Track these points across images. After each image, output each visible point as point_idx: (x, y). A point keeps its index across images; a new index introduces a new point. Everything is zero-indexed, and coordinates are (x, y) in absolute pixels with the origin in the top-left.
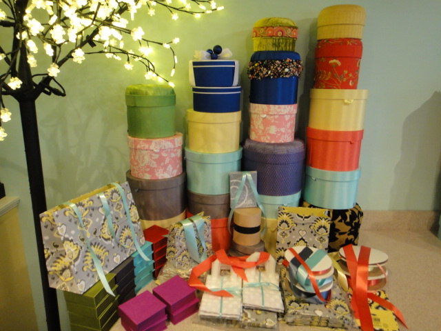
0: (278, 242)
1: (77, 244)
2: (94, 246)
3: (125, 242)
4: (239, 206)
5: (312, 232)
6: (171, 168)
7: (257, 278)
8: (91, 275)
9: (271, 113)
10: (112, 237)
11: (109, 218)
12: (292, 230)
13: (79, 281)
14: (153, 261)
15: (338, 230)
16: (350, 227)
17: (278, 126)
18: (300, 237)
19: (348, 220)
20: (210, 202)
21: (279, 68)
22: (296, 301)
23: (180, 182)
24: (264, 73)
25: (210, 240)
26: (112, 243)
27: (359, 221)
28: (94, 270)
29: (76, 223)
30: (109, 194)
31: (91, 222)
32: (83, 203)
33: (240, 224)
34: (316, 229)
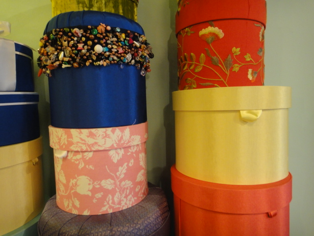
9: (73, 148)
17: (94, 176)
21: (80, 46)
24: (53, 57)
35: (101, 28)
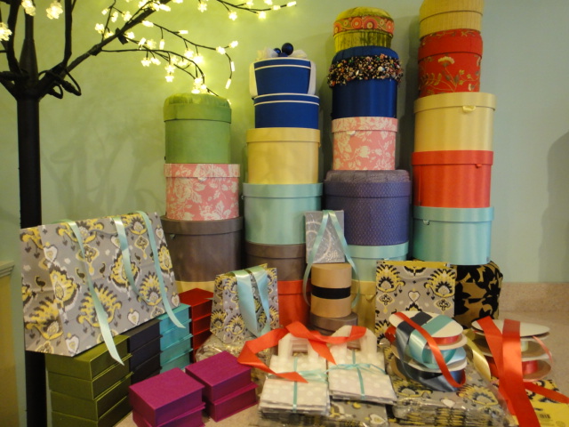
0: (378, 312)
1: (72, 280)
2: (99, 290)
3: (149, 295)
4: (319, 260)
5: (428, 294)
6: (223, 207)
7: (350, 358)
8: (89, 331)
9: (360, 128)
10: (129, 284)
11: (126, 254)
12: (398, 292)
13: (69, 335)
14: (191, 336)
15: (467, 295)
16: (484, 291)
17: (372, 147)
18: (411, 303)
19: (481, 279)
20: (277, 255)
21: (370, 67)
22: (409, 387)
23: (234, 227)
24: (351, 74)
25: (276, 305)
26: (127, 292)
27: (497, 283)
28: (95, 325)
29: (73, 248)
30: (129, 222)
31: (98, 254)
32: (88, 224)
33: (321, 284)
34: (434, 288)
35: (382, 56)
